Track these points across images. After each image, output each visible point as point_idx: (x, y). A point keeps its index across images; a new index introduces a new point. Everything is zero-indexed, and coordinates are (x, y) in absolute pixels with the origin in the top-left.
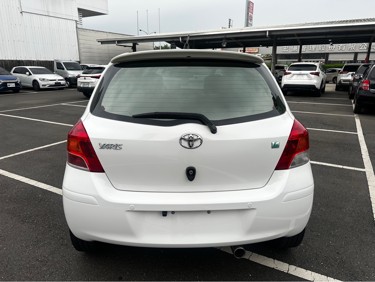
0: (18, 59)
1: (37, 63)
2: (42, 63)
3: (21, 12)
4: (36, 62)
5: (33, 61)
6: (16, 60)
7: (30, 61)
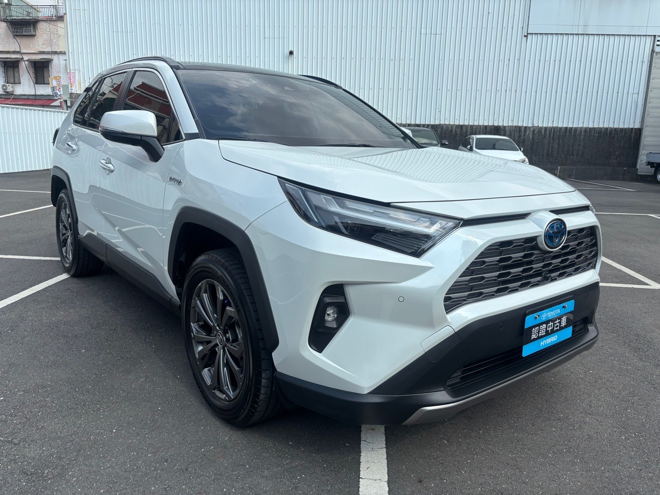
0: (496, 124)
1: (534, 131)
2: (543, 131)
3: (526, 34)
4: (532, 129)
5: (526, 127)
6: (493, 125)
7: (520, 128)
